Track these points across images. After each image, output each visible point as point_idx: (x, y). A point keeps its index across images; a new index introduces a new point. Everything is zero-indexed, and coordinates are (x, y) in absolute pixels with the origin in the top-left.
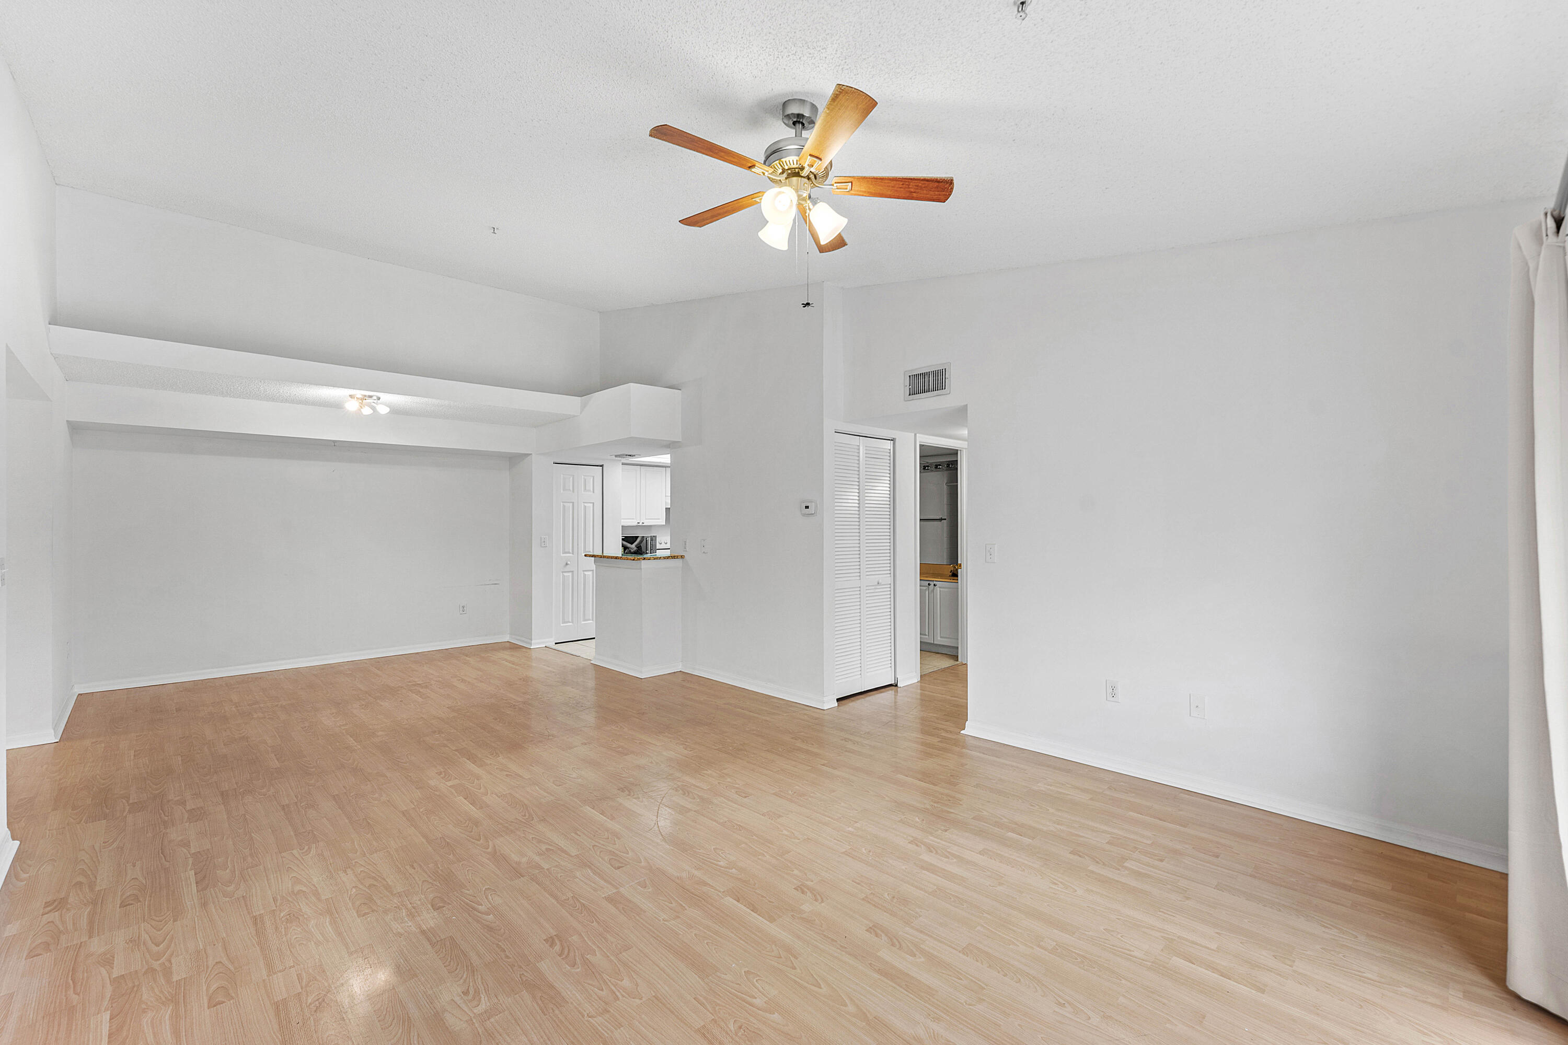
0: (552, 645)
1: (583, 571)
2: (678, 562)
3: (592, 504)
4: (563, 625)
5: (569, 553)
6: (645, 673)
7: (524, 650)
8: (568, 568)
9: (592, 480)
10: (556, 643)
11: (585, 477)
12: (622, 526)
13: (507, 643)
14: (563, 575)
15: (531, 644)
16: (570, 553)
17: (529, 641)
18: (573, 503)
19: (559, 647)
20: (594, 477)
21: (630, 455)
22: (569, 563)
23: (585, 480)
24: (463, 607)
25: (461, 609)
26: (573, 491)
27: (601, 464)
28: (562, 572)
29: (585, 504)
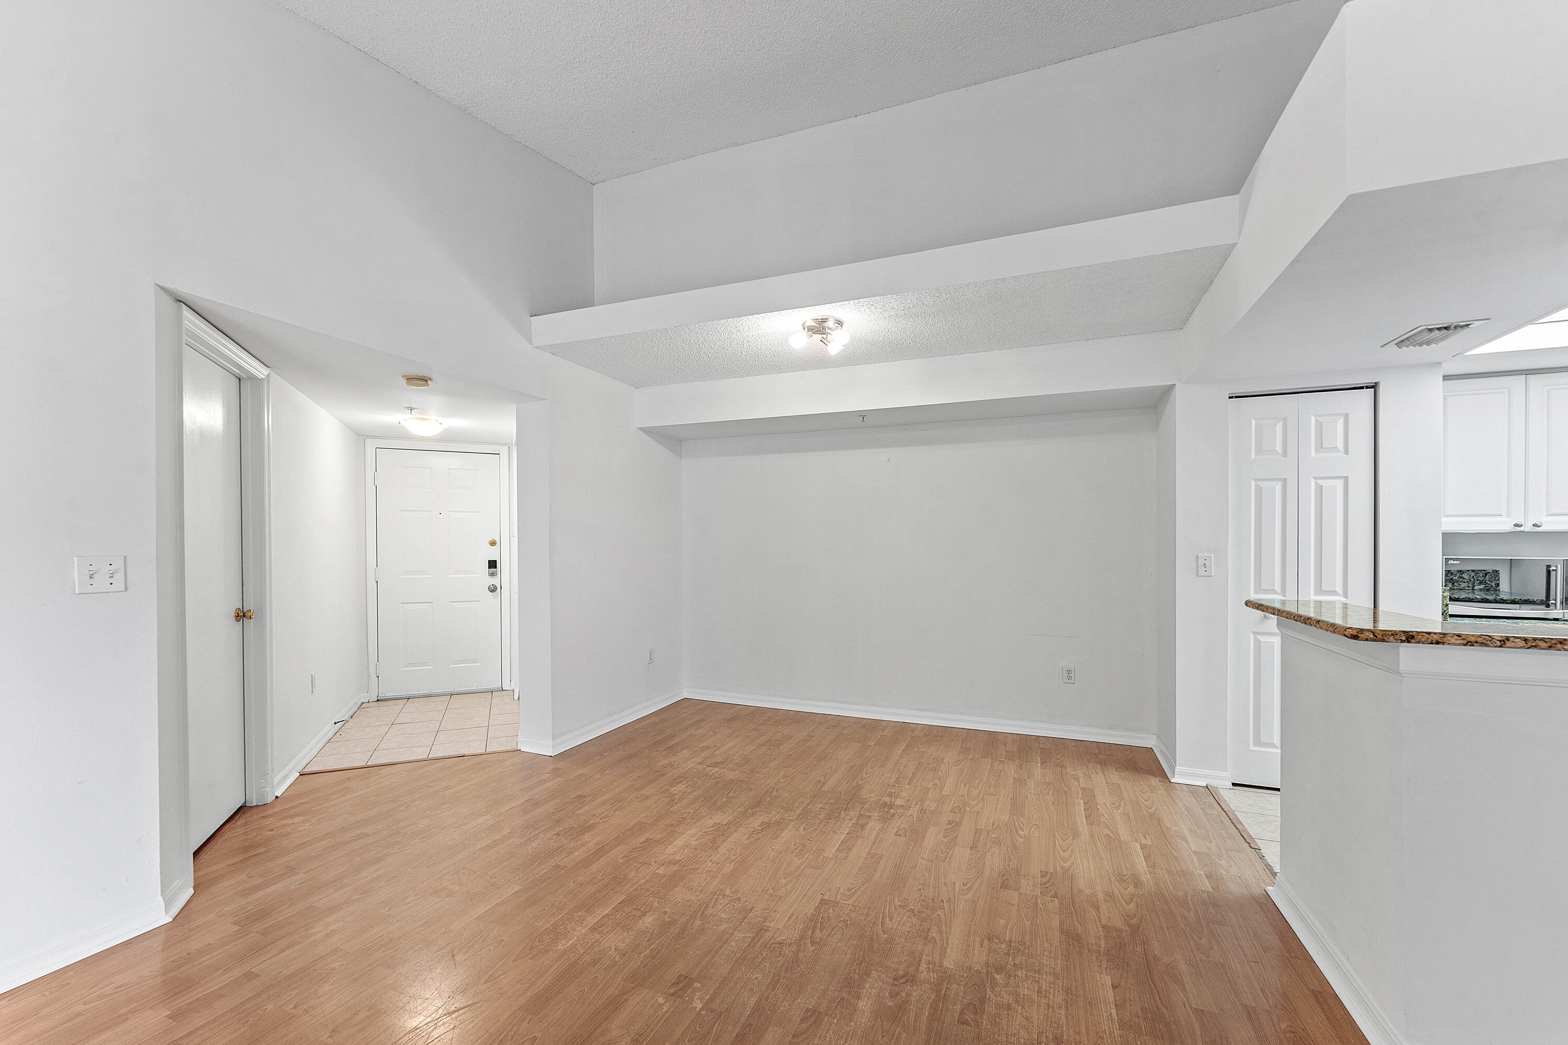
0: (1219, 785)
3: (1341, 481)
4: (1254, 748)
7: (1155, 780)
9: (1341, 423)
10: (1234, 785)
11: (1320, 419)
12: (1445, 535)
15: (1174, 773)
17: (1173, 765)
18: (1285, 480)
19: (1235, 795)
20: (1346, 417)
21: (1446, 328)
23: (1320, 427)
24: (1069, 672)
25: (1066, 675)
26: (1285, 454)
28: (1254, 633)
29: (1322, 481)
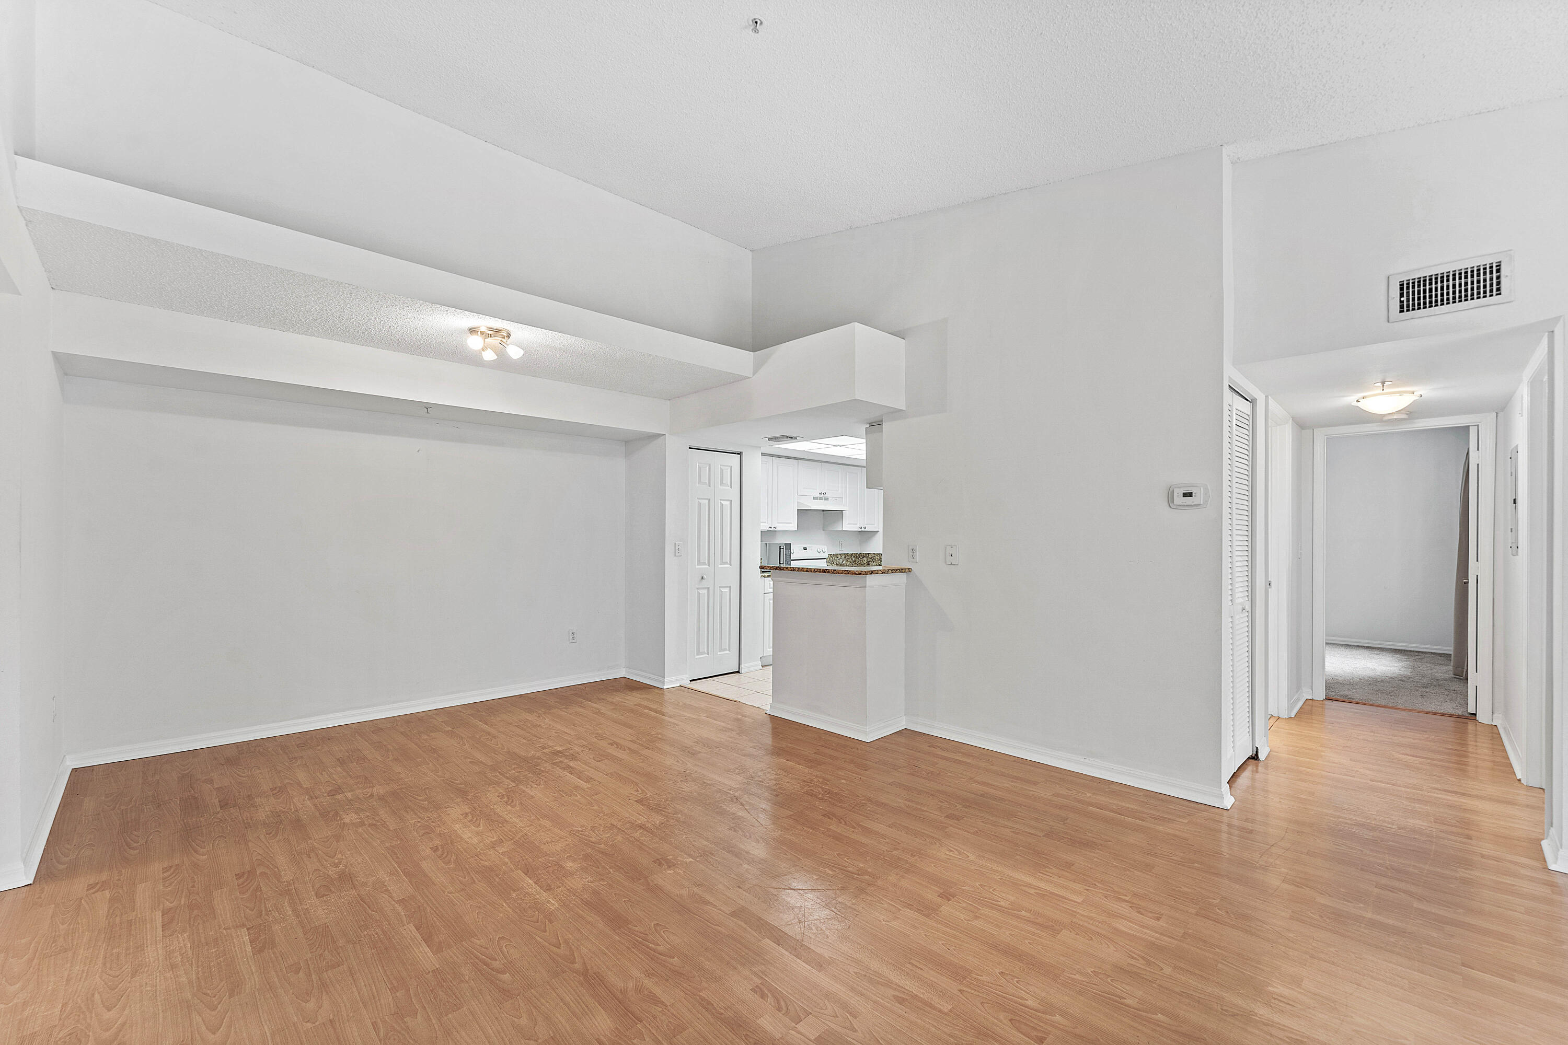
0: (686, 683)
1: (720, 587)
2: (902, 577)
3: (729, 502)
4: (697, 657)
5: (704, 564)
6: (869, 733)
7: (656, 690)
8: (705, 583)
9: (729, 470)
10: (691, 681)
11: (723, 467)
12: (762, 530)
13: (623, 679)
14: (697, 591)
15: (663, 683)
16: (706, 565)
17: (661, 679)
18: (709, 500)
19: (696, 686)
20: (732, 469)
22: (705, 576)
23: (722, 471)
24: (573, 634)
25: (571, 636)
26: (709, 485)
27: (739, 450)
28: (697, 589)
29: (723, 502)
